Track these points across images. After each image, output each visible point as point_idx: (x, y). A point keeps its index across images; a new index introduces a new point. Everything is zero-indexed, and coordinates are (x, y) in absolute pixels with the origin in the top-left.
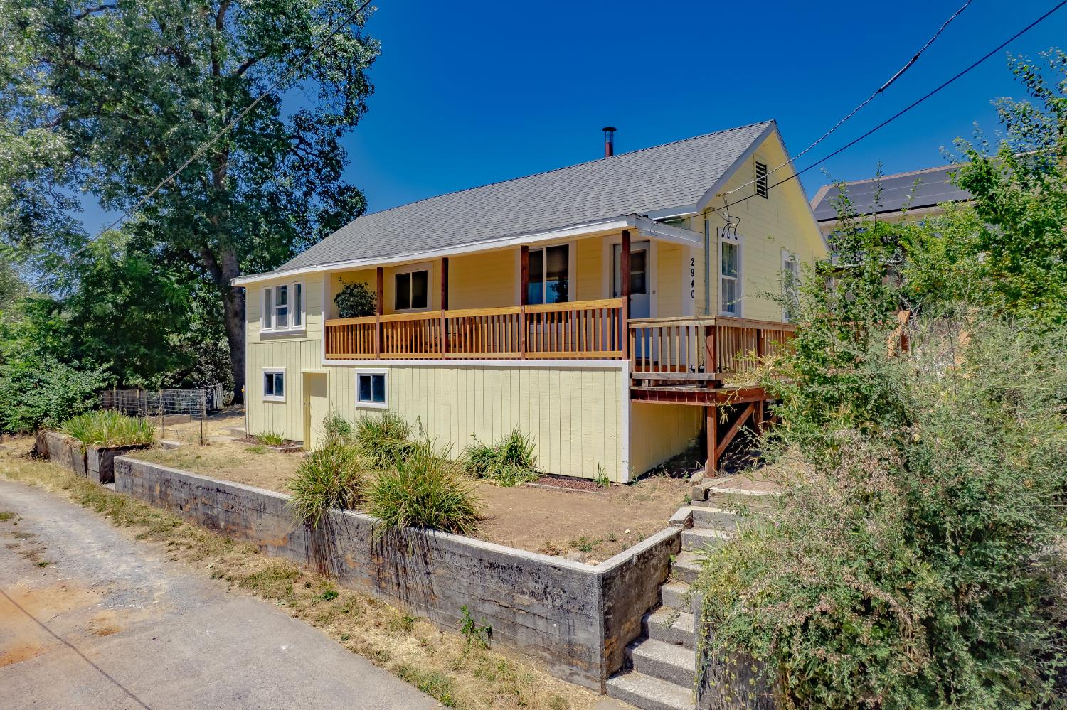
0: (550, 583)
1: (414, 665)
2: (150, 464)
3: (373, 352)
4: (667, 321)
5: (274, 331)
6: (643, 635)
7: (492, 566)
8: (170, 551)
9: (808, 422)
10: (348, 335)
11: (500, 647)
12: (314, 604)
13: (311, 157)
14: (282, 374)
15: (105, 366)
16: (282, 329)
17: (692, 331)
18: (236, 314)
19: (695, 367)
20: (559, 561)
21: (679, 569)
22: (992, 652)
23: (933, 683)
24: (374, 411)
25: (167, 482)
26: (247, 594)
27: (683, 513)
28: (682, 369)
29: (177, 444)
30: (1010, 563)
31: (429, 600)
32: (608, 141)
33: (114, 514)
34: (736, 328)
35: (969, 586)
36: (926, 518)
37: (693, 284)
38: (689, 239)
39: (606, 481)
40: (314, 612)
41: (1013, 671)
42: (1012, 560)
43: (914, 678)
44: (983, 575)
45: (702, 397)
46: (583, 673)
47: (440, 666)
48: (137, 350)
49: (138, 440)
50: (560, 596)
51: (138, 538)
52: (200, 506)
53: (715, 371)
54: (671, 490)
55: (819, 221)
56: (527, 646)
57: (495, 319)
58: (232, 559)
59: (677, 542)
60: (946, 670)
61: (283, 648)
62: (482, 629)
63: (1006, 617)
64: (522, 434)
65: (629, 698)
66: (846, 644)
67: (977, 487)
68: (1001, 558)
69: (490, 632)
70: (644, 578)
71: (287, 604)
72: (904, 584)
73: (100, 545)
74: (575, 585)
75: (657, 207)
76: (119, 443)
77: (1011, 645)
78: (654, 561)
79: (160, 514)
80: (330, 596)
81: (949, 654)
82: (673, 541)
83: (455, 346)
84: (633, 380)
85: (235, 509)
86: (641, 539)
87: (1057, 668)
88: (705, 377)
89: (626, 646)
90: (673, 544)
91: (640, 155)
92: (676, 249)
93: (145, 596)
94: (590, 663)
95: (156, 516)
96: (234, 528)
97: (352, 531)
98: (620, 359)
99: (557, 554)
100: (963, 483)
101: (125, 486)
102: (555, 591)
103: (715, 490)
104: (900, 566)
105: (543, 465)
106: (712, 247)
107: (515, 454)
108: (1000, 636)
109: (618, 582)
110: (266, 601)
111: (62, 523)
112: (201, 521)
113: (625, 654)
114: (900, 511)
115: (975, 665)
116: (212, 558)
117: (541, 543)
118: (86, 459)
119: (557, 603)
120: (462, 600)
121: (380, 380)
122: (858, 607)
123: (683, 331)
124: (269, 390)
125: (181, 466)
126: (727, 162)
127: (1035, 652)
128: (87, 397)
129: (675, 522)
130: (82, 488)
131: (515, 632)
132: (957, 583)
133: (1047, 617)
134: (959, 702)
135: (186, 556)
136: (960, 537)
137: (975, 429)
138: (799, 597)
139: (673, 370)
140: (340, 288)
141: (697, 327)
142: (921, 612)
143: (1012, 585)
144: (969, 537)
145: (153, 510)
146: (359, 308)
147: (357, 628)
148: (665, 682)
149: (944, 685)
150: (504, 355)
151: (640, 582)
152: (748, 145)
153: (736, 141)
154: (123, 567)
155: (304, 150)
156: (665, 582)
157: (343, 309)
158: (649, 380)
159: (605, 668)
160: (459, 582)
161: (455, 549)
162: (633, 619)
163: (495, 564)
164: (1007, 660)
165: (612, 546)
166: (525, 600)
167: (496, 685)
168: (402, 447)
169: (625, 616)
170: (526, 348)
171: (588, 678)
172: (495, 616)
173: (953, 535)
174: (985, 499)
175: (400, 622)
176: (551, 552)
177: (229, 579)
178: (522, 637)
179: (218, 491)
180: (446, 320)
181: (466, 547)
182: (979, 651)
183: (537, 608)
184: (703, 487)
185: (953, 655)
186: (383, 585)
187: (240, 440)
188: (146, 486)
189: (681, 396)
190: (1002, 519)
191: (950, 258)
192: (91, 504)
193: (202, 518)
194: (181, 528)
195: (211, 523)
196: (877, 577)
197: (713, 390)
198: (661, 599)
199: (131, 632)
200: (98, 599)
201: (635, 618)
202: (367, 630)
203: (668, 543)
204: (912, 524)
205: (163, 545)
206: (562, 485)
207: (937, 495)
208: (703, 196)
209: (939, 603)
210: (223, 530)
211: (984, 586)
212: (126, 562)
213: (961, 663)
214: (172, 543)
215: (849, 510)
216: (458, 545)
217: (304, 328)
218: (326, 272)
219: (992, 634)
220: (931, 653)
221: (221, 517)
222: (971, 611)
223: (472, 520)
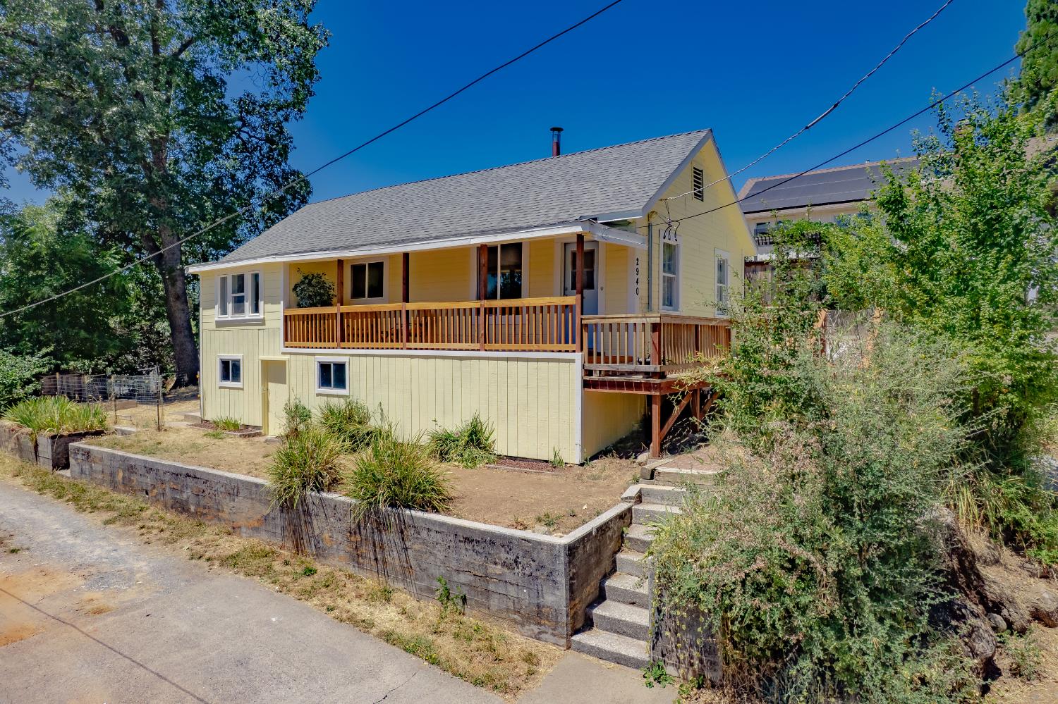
0: (521, 554)
1: (398, 631)
2: (110, 450)
3: (333, 341)
4: (618, 318)
5: (230, 319)
6: (601, 597)
7: (468, 540)
8: (143, 534)
9: (746, 414)
10: (308, 323)
11: (474, 612)
12: (295, 580)
13: (254, 140)
14: (239, 361)
15: (44, 350)
16: (239, 317)
17: (639, 328)
18: (178, 298)
19: (642, 359)
20: (527, 534)
21: (630, 539)
22: (885, 595)
23: (841, 622)
24: (336, 398)
25: (131, 468)
26: (229, 573)
27: (633, 491)
28: (630, 360)
29: (133, 429)
30: (900, 526)
31: (406, 572)
32: (555, 140)
33: (75, 500)
34: (678, 324)
35: (870, 545)
36: (839, 493)
37: (637, 282)
38: (635, 241)
39: (560, 462)
40: (297, 587)
41: (899, 609)
42: (901, 523)
43: (827, 619)
44: (880, 535)
45: (648, 387)
46: (550, 631)
47: (421, 630)
48: (77, 334)
49: (91, 426)
50: (530, 565)
51: (107, 523)
52: (168, 491)
53: (660, 364)
54: (619, 470)
55: (745, 213)
56: (500, 610)
57: (456, 312)
58: (207, 541)
59: (628, 516)
60: (851, 611)
61: (274, 619)
62: (457, 597)
63: (896, 568)
64: (483, 419)
65: (592, 651)
66: (775, 595)
67: (877, 467)
68: (893, 522)
69: (464, 600)
70: (602, 548)
71: (269, 581)
72: (821, 544)
73: (68, 530)
74: (544, 555)
75: (605, 210)
76: (71, 429)
77: (899, 588)
78: (610, 533)
79: (126, 500)
80: (310, 572)
81: (853, 598)
82: (625, 515)
83: (415, 336)
84: (586, 370)
85: (206, 493)
86: (598, 514)
87: (930, 605)
88: (650, 368)
89: (587, 607)
90: (625, 517)
91: (586, 156)
92: (623, 249)
93: (128, 578)
94: (557, 622)
95: (121, 502)
96: (205, 511)
97: (329, 512)
98: (574, 351)
99: (525, 528)
100: (867, 464)
101: (82, 472)
102: (525, 561)
103: (660, 469)
104: (819, 531)
105: (500, 448)
106: (655, 247)
107: (475, 437)
108: (892, 583)
109: (580, 551)
110: (248, 578)
111: (22, 510)
112: (169, 505)
113: (586, 614)
114: (820, 487)
115: (872, 606)
116: (187, 541)
117: (510, 519)
118: (36, 446)
119: (527, 571)
120: (438, 572)
121: (340, 368)
122: (786, 565)
123: (631, 328)
124: (225, 376)
125: (144, 452)
126: (669, 169)
127: (917, 594)
128: (27, 382)
129: (626, 498)
130: (34, 475)
131: (488, 598)
132: (861, 543)
133: (926, 567)
134: (860, 635)
135: (160, 540)
136: (864, 506)
137: (877, 421)
138: (740, 559)
139: (622, 361)
140: (298, 278)
141: (644, 324)
142: (834, 567)
143: (901, 543)
144: (870, 506)
145: (116, 496)
146: (318, 298)
147: (339, 600)
148: (621, 636)
149: (849, 623)
150: (464, 345)
151: (598, 551)
152: (688, 153)
153: (675, 148)
154: (98, 552)
155: (247, 133)
156: (618, 551)
157: (302, 298)
158: (600, 371)
159: (570, 626)
160: (435, 556)
161: (430, 527)
162: (592, 584)
163: (469, 538)
164: (896, 601)
165: (573, 520)
166: (498, 569)
167: (474, 645)
168: (365, 432)
169: (586, 582)
170: (485, 339)
171: (554, 635)
172: (469, 585)
173: (859, 505)
174: (883, 476)
175: (379, 594)
176: (519, 527)
177: (208, 560)
178: (494, 602)
179: (188, 475)
180: (407, 312)
181: (442, 524)
182: (876, 595)
183: (509, 576)
184: (649, 466)
185: (856, 599)
186: (361, 560)
187: (195, 425)
188: (107, 471)
189: (629, 385)
190: (895, 492)
191: (862, 268)
192: (47, 490)
193: (170, 502)
194: (149, 512)
195: (181, 507)
196: (800, 540)
197: (658, 381)
198: (616, 566)
199: (123, 610)
200: (81, 582)
201: (594, 583)
202: (349, 602)
203: (621, 517)
204: (828, 497)
205: (134, 529)
206: (520, 467)
207: (848, 473)
208: (648, 202)
209: (847, 559)
210: (193, 513)
211: (881, 544)
212: (100, 546)
213: (862, 605)
214: (142, 528)
215: (780, 486)
216: (434, 523)
217: (262, 317)
218: (284, 262)
219: (885, 581)
220: (840, 598)
221: (191, 501)
222: (871, 564)
223: (444, 500)
